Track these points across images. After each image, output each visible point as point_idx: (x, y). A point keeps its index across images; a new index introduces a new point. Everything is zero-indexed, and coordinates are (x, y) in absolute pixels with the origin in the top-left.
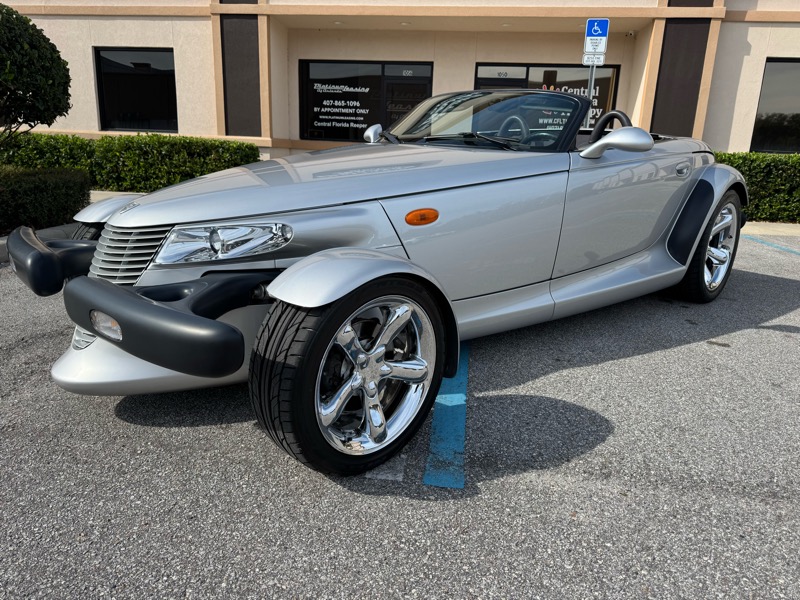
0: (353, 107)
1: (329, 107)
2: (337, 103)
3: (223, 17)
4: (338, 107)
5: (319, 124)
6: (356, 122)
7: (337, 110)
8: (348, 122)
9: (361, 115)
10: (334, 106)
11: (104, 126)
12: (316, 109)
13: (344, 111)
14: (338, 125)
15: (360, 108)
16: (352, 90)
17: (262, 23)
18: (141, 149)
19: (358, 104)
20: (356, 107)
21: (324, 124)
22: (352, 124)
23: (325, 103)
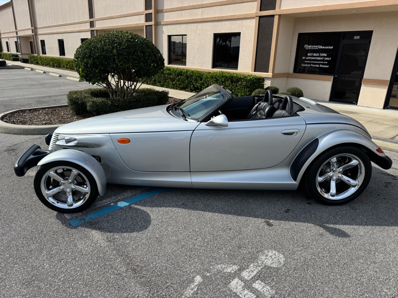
0: (323, 57)
1: (311, 56)
2: (314, 55)
3: (260, 17)
4: (315, 57)
5: (304, 65)
6: (323, 64)
7: (314, 58)
8: (319, 64)
9: (326, 61)
10: (313, 56)
11: (214, 66)
12: (303, 58)
13: (317, 58)
14: (313, 66)
15: (326, 57)
16: (324, 47)
17: (276, 19)
18: (216, 78)
19: (326, 55)
20: (324, 57)
21: (306, 65)
22: (321, 66)
23: (308, 55)
